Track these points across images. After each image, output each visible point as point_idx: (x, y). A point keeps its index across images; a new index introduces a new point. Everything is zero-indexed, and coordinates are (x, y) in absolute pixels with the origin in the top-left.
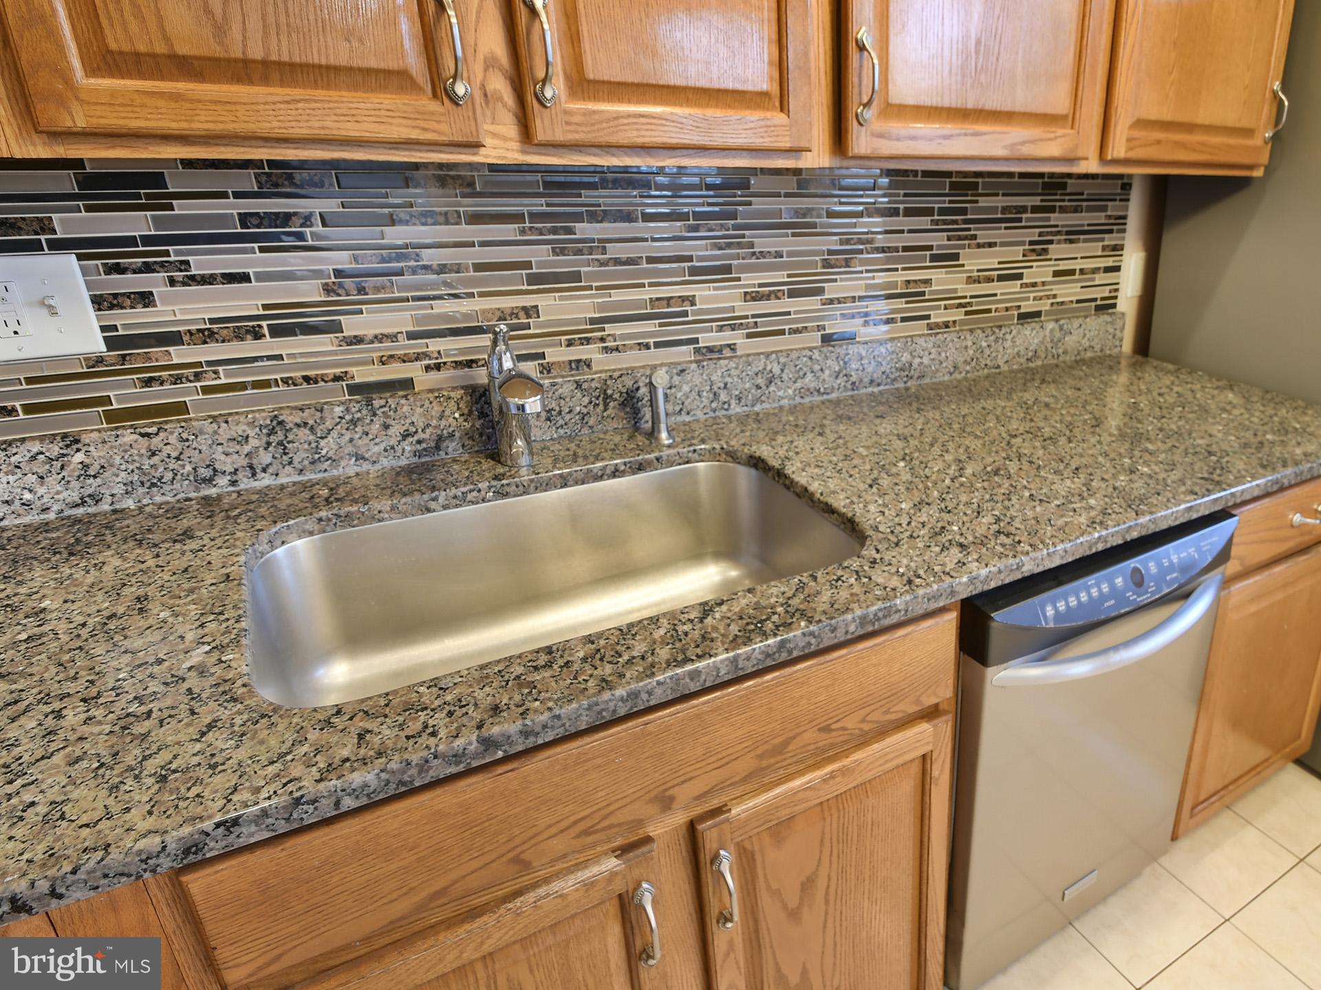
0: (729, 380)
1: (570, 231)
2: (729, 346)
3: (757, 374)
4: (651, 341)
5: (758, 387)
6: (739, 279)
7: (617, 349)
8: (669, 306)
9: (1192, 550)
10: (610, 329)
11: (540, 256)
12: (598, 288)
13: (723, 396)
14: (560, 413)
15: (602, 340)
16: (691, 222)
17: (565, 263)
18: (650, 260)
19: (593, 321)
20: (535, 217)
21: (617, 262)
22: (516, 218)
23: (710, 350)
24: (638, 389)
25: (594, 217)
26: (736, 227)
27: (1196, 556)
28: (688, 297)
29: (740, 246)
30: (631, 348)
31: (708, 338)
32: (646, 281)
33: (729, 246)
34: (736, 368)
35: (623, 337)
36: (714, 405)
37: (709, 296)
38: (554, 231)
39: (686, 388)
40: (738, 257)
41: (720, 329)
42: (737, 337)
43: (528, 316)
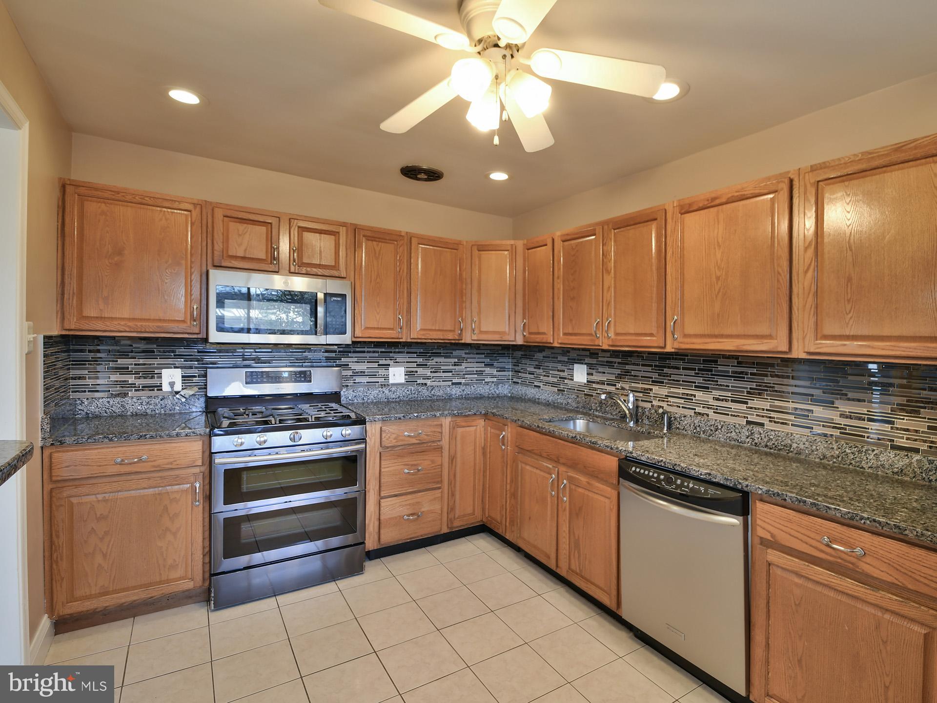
0: (701, 424)
1: (663, 370)
2: (706, 414)
3: (711, 425)
4: (681, 406)
5: (711, 430)
6: (712, 392)
7: (671, 405)
8: (687, 396)
9: (702, 489)
10: (670, 399)
11: (655, 376)
12: (668, 387)
13: (698, 429)
14: (650, 418)
15: (667, 402)
16: (697, 372)
17: (660, 379)
18: (683, 381)
19: (666, 396)
20: (656, 366)
21: (674, 380)
22: (651, 366)
23: (700, 414)
24: (671, 418)
25: (669, 367)
26: (712, 375)
27: (703, 491)
28: (693, 395)
29: (713, 381)
30: (675, 406)
31: (698, 410)
32: (681, 387)
33: (709, 380)
34: (703, 421)
35: (673, 402)
36: (695, 431)
37: (700, 395)
38: (659, 370)
39: (686, 422)
40: (711, 384)
41: (704, 407)
42: (710, 412)
43: (650, 391)
